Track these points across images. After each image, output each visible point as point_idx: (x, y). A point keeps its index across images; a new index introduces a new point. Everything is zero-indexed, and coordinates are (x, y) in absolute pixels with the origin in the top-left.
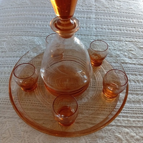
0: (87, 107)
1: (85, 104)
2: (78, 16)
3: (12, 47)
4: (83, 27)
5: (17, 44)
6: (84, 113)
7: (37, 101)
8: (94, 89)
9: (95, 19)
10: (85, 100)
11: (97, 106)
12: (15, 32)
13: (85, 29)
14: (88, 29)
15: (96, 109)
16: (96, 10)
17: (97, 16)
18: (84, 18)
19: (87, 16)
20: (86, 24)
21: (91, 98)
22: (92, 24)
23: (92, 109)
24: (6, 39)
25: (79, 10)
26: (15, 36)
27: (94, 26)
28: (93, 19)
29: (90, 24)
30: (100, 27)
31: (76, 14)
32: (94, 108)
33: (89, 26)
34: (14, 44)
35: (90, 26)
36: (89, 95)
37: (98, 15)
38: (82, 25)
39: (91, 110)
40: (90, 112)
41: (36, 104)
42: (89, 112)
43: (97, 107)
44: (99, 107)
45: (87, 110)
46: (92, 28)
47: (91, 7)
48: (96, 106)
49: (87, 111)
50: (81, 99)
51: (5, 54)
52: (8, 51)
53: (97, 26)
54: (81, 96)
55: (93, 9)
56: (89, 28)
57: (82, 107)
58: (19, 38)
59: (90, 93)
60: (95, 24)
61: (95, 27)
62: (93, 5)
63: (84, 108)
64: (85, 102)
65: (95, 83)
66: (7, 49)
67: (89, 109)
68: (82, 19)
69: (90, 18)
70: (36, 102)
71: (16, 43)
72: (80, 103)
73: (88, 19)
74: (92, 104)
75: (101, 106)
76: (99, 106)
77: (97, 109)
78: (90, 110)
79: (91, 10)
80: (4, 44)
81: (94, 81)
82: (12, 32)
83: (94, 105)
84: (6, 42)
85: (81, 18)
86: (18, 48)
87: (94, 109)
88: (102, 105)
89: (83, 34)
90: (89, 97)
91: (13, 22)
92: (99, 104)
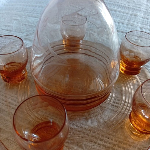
0: (93, 137)
1: (90, 130)
2: (120, 11)
3: (21, 26)
4: (123, 23)
5: (29, 25)
6: (83, 146)
7: (15, 101)
8: (115, 109)
9: (143, 18)
10: (92, 123)
11: (112, 140)
12: (33, 13)
13: (125, 26)
14: (130, 27)
15: (108, 145)
16: (147, 10)
17: (146, 16)
18: (127, 14)
19: (133, 13)
20: (128, 21)
21: (105, 122)
22: (137, 23)
23: (100, 142)
24: (19, 18)
25: (123, 5)
26: (31, 17)
27: (139, 25)
28: (140, 17)
29: (134, 22)
30: (147, 28)
31: (118, 8)
32: (105, 142)
33: (132, 23)
34: (25, 25)
35: (134, 24)
36: (103, 116)
37: (148, 15)
38: (123, 20)
39: (99, 144)
40: (95, 147)
41: (13, 104)
42: (93, 147)
43: (112, 142)
44: (115, 143)
45: (91, 141)
46: (136, 26)
47: (140, 5)
48: (110, 141)
49: (90, 144)
50: (87, 119)
51: (10, 33)
52: (14, 30)
53: (145, 26)
54: (89, 115)
55: (142, 7)
56: (131, 25)
57: (84, 133)
58: (35, 19)
59: (106, 113)
60: (142, 23)
61: (141, 27)
62: (144, 4)
63: (86, 136)
64: (92, 126)
65: (119, 100)
66: (14, 28)
67: (96, 141)
68: (125, 14)
69: (135, 15)
70: (13, 102)
71: (27, 24)
72: (83, 126)
73: (133, 16)
74: (103, 133)
75: (120, 142)
76: (116, 141)
77: (110, 145)
78: (96, 143)
79: (139, 8)
80: (14, 23)
81: (119, 96)
82: (30, 13)
83: (106, 137)
84: (17, 21)
85: (123, 13)
86: (28, 30)
87: (105, 144)
88: (121, 140)
89: (120, 30)
90: (102, 121)
91: (37, 4)
92: (117, 139)
